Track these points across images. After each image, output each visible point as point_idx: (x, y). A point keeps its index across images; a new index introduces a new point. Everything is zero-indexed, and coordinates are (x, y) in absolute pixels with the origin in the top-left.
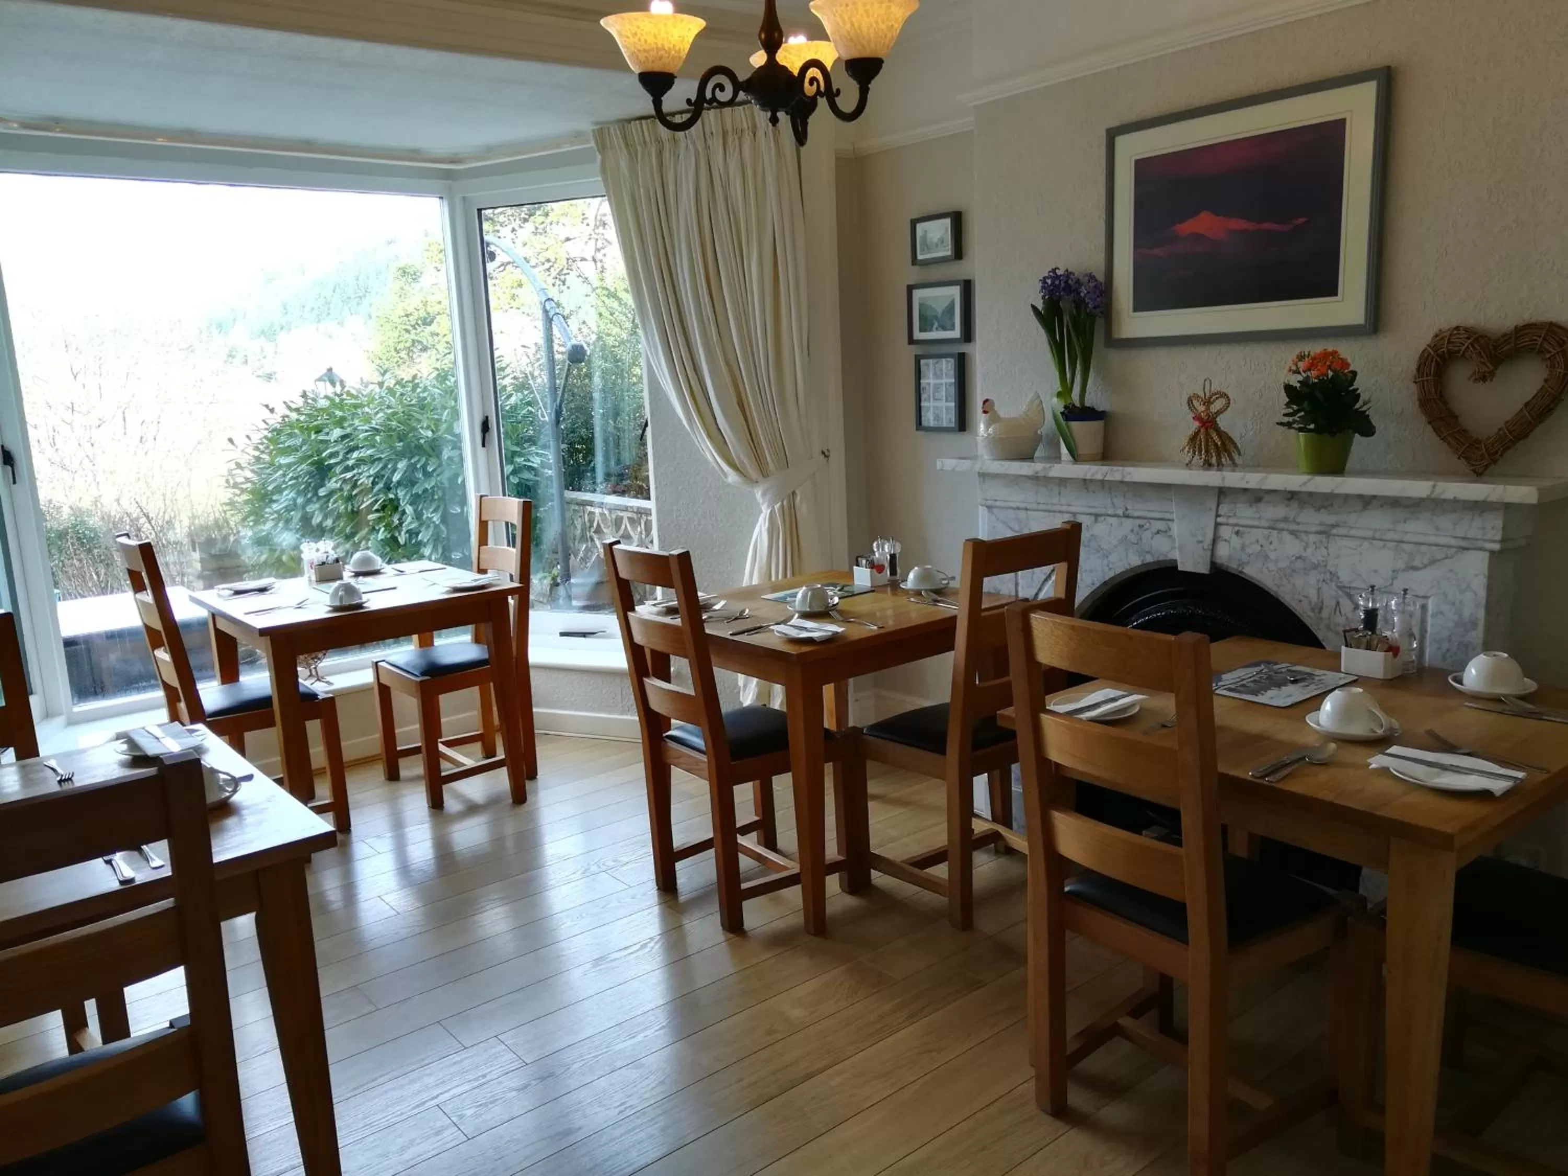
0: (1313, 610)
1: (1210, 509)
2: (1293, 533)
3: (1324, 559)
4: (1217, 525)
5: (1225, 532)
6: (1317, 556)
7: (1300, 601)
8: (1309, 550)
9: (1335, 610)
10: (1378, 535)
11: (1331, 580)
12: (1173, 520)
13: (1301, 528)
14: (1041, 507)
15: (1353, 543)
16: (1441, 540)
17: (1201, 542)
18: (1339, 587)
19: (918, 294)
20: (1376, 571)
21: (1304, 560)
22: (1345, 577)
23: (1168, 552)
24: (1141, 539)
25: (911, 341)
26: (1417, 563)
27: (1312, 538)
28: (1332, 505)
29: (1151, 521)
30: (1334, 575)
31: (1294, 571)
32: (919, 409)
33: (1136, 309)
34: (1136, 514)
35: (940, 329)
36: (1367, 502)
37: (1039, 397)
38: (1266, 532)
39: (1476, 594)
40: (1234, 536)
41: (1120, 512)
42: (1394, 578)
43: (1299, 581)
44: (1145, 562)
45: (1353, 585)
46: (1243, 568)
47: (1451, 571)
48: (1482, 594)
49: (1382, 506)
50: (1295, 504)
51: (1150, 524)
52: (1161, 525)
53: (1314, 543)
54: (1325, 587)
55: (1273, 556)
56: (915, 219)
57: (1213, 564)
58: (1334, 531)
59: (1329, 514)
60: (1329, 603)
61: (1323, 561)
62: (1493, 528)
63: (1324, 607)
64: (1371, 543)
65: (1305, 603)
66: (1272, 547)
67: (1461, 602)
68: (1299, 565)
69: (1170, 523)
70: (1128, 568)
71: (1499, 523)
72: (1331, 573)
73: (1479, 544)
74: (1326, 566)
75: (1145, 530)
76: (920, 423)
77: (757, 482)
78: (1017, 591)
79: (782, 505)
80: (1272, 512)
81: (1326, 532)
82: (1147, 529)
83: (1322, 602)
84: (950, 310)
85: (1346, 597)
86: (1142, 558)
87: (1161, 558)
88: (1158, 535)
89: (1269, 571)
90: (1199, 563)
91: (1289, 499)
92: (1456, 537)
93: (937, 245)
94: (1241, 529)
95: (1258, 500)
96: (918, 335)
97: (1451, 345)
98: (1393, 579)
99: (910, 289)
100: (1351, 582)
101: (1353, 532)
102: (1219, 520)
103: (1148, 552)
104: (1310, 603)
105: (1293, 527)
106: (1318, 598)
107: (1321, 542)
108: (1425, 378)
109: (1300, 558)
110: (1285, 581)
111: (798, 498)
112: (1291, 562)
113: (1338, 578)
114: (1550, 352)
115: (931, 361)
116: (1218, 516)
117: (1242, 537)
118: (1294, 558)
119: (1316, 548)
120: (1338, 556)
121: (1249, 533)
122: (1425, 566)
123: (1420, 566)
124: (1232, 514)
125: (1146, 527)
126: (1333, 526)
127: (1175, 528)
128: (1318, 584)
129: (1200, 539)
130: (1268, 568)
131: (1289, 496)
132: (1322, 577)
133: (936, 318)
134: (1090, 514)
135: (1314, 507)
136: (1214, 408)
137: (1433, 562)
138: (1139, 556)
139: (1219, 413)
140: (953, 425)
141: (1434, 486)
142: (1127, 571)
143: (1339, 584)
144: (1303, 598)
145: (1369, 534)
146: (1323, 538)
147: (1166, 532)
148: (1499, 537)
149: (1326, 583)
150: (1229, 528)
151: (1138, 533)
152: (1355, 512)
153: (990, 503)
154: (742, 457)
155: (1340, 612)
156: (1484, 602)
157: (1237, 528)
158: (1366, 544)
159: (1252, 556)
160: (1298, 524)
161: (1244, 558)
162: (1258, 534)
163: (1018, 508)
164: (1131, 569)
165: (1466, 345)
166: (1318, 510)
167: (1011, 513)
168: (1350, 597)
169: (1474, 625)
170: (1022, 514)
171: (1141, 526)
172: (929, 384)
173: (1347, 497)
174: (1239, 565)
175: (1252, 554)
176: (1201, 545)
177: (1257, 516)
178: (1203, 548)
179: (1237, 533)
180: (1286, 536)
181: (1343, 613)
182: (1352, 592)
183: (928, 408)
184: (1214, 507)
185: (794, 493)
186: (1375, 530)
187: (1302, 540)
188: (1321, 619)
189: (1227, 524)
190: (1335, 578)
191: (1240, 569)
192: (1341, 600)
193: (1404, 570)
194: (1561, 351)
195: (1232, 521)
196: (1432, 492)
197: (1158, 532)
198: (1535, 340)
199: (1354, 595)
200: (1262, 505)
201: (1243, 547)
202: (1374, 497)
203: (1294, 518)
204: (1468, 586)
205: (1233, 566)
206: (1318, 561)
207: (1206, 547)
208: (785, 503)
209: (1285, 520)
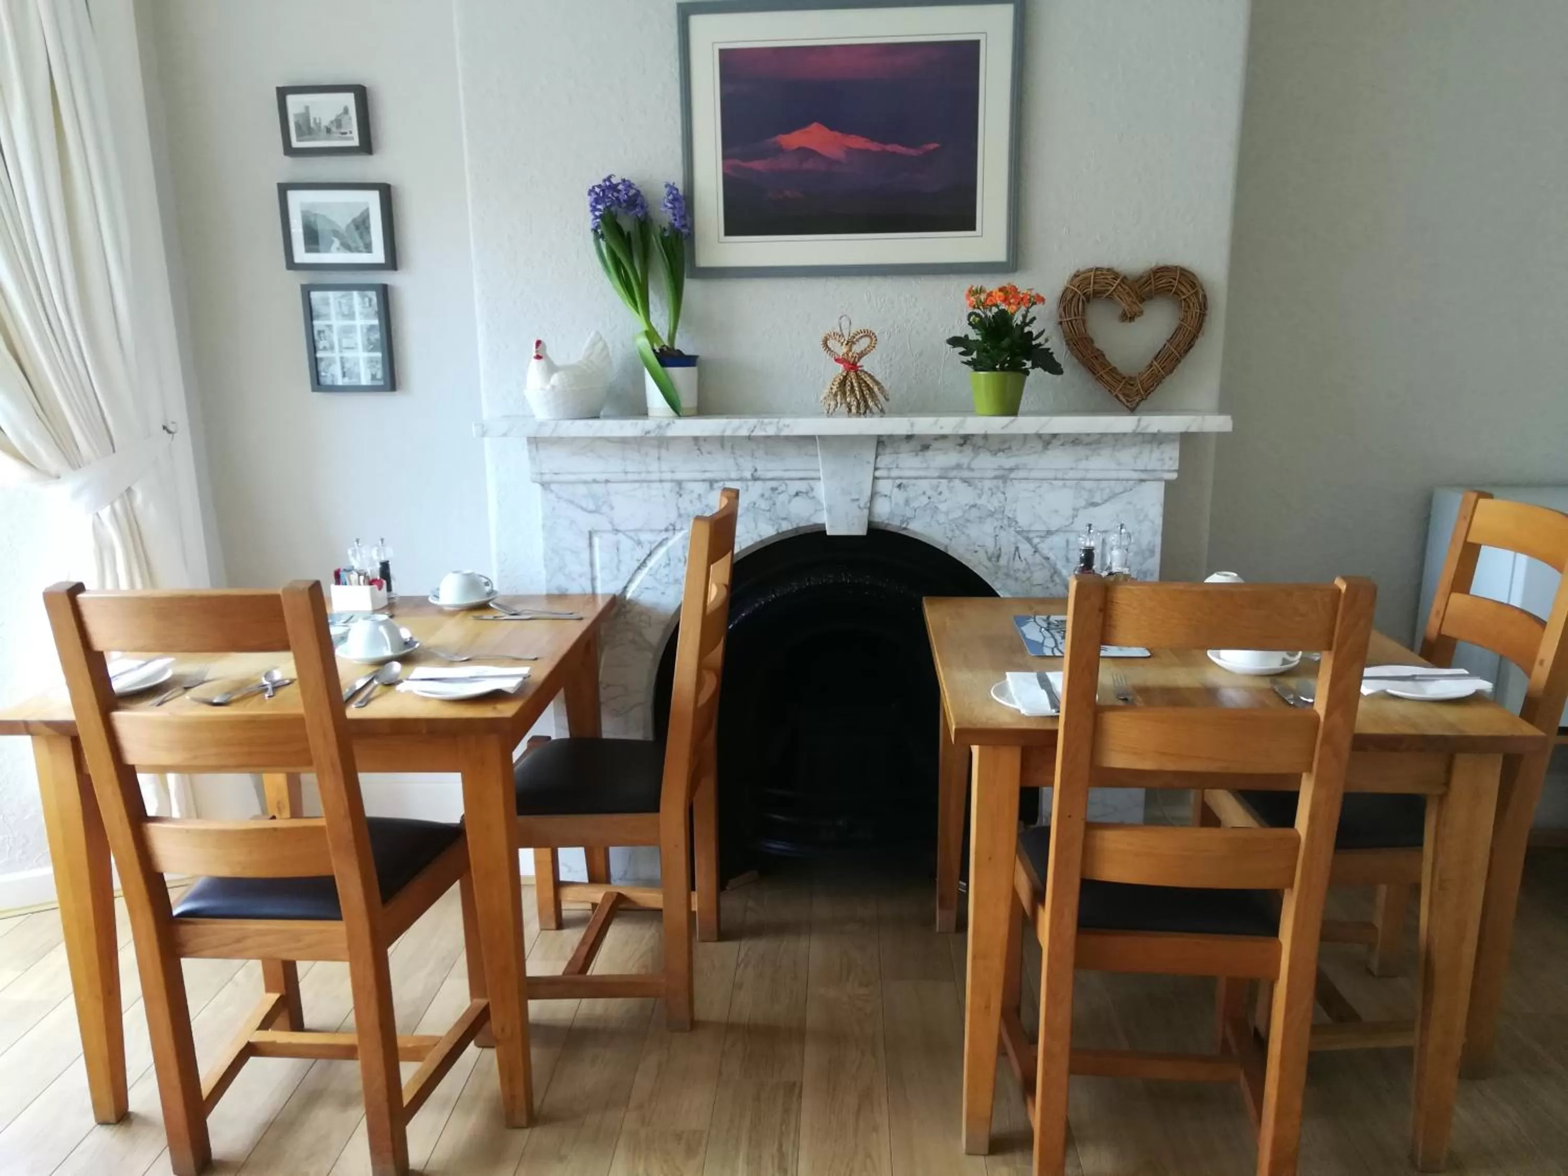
0: (990, 559)
1: (868, 463)
2: (965, 481)
3: (1001, 505)
4: (875, 478)
5: (885, 486)
6: (994, 503)
7: (976, 552)
8: (984, 497)
9: (1015, 554)
10: (1060, 475)
11: (1010, 526)
12: (819, 479)
13: (975, 474)
14: (630, 477)
15: (1032, 485)
16: (1123, 475)
17: (857, 500)
18: (1018, 532)
19: (296, 199)
20: (1056, 511)
21: (979, 508)
22: (1023, 521)
23: (811, 516)
24: (774, 504)
25: (291, 265)
26: (1097, 499)
27: (988, 484)
28: (1010, 448)
29: (787, 482)
30: (1012, 521)
31: (968, 521)
32: (315, 363)
33: (727, 233)
34: (770, 475)
35: (342, 248)
36: (1048, 441)
37: (601, 338)
38: (935, 482)
39: (1153, 522)
40: (896, 490)
41: (748, 475)
42: (1075, 516)
43: (973, 531)
44: (780, 531)
45: (1033, 528)
46: (908, 524)
47: (1130, 503)
48: (1159, 521)
49: (1063, 445)
50: (968, 449)
51: (786, 485)
52: (802, 486)
53: (990, 489)
54: (1003, 534)
55: (943, 507)
56: (283, 88)
57: (870, 523)
58: (1012, 475)
59: (1008, 457)
60: (1007, 549)
61: (1000, 507)
62: (1171, 459)
63: (1003, 553)
64: (1051, 484)
65: (982, 555)
66: (942, 498)
67: (1140, 532)
68: (974, 513)
69: (812, 482)
70: (759, 539)
71: (1176, 454)
72: (1009, 518)
73: (1158, 475)
74: (1003, 512)
75: (779, 493)
76: (318, 383)
77: (58, 477)
78: (594, 588)
79: (114, 511)
80: (942, 459)
81: (1004, 477)
82: (782, 492)
83: (1000, 549)
84: (362, 224)
85: (1025, 542)
86: (776, 527)
87: (802, 524)
88: (797, 498)
89: (939, 524)
90: (853, 524)
91: (961, 445)
92: (1135, 470)
93: (328, 130)
94: (904, 482)
95: (926, 448)
96: (301, 255)
97: (1096, 285)
98: (1073, 518)
99: (284, 189)
100: (1030, 525)
101: (1034, 474)
102: (878, 474)
103: (784, 519)
104: (987, 552)
105: (966, 474)
106: (996, 545)
107: (998, 488)
108: (1073, 318)
109: (974, 506)
110: (957, 533)
111: (139, 498)
112: (965, 512)
113: (1017, 522)
114: (1184, 294)
115: (331, 295)
116: (876, 469)
117: (906, 490)
118: (967, 507)
119: (992, 494)
120: (1016, 501)
121: (914, 485)
122: (1106, 501)
123: (1100, 501)
124: (894, 466)
125: (780, 489)
126: (1011, 470)
127: (821, 489)
128: (995, 531)
129: (856, 497)
130: (937, 521)
131: (962, 441)
132: (998, 524)
133: (336, 233)
134: (704, 481)
135: (991, 451)
136: (857, 349)
137: (1113, 496)
138: (773, 525)
139: (862, 355)
140: (381, 383)
141: (1139, 420)
142: (756, 544)
143: (1018, 529)
144: (977, 548)
145: (1051, 475)
146: (1000, 482)
147: (807, 493)
148: (1176, 467)
149: (1004, 530)
150: (890, 481)
151: (771, 498)
152: (1035, 453)
153: (547, 478)
154: (29, 436)
155: (1020, 557)
156: (1160, 530)
157: (898, 482)
158: (1045, 485)
159: (918, 510)
160: (972, 470)
161: (909, 513)
162: (924, 484)
163: (595, 481)
164: (762, 541)
165: (1115, 285)
166: (995, 453)
167: (582, 489)
168: (1029, 540)
169: (1152, 552)
170: (598, 489)
171: (774, 489)
172: (330, 327)
173: (1025, 437)
174: (902, 522)
175: (918, 508)
176: (856, 503)
177: (925, 465)
178: (859, 507)
179: (899, 486)
180: (957, 483)
181: (1022, 559)
182: (1031, 535)
183: (331, 362)
184: (872, 461)
185: (129, 490)
186: (1057, 470)
187: (976, 488)
188: (999, 567)
189: (888, 478)
190: (1014, 524)
191: (904, 526)
192: (1019, 545)
193: (1085, 508)
194: (1194, 293)
195: (895, 473)
196: (1138, 426)
197: (797, 494)
198: (1171, 282)
199: (1033, 538)
200: (929, 454)
201: (907, 502)
202: (1054, 436)
203: (969, 464)
204: (1146, 516)
205: (895, 524)
206: (995, 508)
207: (862, 505)
208: (117, 505)
209: (958, 467)
